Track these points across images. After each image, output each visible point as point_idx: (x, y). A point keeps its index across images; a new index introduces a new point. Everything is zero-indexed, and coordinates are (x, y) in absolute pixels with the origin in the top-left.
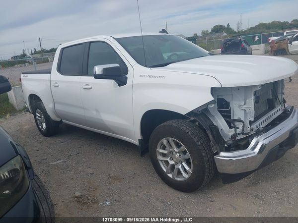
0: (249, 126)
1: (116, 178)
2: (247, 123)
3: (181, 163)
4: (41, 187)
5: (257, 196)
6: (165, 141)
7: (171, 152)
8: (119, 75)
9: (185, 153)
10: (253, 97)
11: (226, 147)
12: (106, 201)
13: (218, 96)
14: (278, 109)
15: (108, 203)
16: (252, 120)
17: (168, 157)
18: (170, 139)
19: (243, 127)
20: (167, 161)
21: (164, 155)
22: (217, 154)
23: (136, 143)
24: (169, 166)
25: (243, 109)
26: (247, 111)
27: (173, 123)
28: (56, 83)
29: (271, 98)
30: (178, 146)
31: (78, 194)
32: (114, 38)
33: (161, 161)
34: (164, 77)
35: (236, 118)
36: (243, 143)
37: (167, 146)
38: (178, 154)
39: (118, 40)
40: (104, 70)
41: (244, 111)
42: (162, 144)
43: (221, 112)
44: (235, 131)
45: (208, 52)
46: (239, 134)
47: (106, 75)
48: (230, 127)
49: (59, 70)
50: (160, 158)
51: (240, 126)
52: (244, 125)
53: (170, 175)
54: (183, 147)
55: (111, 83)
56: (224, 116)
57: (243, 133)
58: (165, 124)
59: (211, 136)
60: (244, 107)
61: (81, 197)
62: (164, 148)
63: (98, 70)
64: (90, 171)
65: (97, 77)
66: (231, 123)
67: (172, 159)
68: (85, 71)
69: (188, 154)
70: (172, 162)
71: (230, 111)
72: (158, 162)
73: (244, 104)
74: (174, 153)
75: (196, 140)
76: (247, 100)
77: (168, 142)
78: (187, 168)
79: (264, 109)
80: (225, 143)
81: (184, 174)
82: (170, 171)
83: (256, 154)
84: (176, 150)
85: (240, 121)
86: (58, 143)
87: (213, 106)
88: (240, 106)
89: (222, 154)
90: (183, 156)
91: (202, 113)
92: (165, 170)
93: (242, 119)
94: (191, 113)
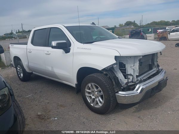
0: (136, 78)
1: (61, 106)
2: (135, 76)
3: (98, 98)
4: (18, 107)
5: (139, 117)
6: (90, 85)
7: (93, 91)
8: (66, 47)
9: (100, 91)
10: (138, 62)
11: (122, 89)
12: (55, 118)
13: (119, 61)
14: (154, 70)
15: (56, 119)
16: (138, 75)
17: (91, 94)
18: (93, 84)
19: (133, 78)
20: (91, 96)
21: (89, 93)
22: (117, 92)
23: (74, 86)
24: (92, 99)
25: (133, 69)
26: (135, 70)
27: (95, 75)
28: (30, 50)
29: (151, 64)
30: (97, 88)
31: (39, 114)
32: (64, 26)
33: (88, 96)
34: (90, 49)
35: (129, 73)
36: (132, 87)
37: (91, 88)
38: (97, 93)
39: (67, 27)
40: (58, 44)
41: (133, 70)
42: (88, 87)
43: (121, 70)
44: (128, 80)
45: (118, 37)
46: (130, 82)
47: (58, 46)
48: (125, 78)
49: (32, 43)
50: (87, 94)
51: (131, 78)
52: (133, 77)
53: (92, 105)
54: (100, 88)
55: (61, 51)
56: (122, 72)
57: (132, 82)
58: (90, 75)
59: (114, 83)
60: (133, 68)
61: (41, 115)
62: (89, 89)
63: (54, 43)
64: (47, 101)
65: (53, 47)
66: (126, 76)
67: (93, 95)
68: (47, 44)
69: (102, 92)
70: (93, 97)
71: (125, 70)
72: (86, 97)
73: (134, 66)
74: (95, 92)
75: (106, 84)
76: (135, 64)
77: (92, 86)
78: (101, 100)
79: (147, 70)
80: (122, 86)
81: (100, 104)
82: (92, 102)
83: (138, 93)
84: (96, 90)
85: (131, 75)
86: (30, 85)
87: (116, 66)
88: (131, 67)
89: (120, 92)
90: (99, 93)
91: (110, 70)
92: (89, 102)
93: (132, 74)
94: (104, 70)
